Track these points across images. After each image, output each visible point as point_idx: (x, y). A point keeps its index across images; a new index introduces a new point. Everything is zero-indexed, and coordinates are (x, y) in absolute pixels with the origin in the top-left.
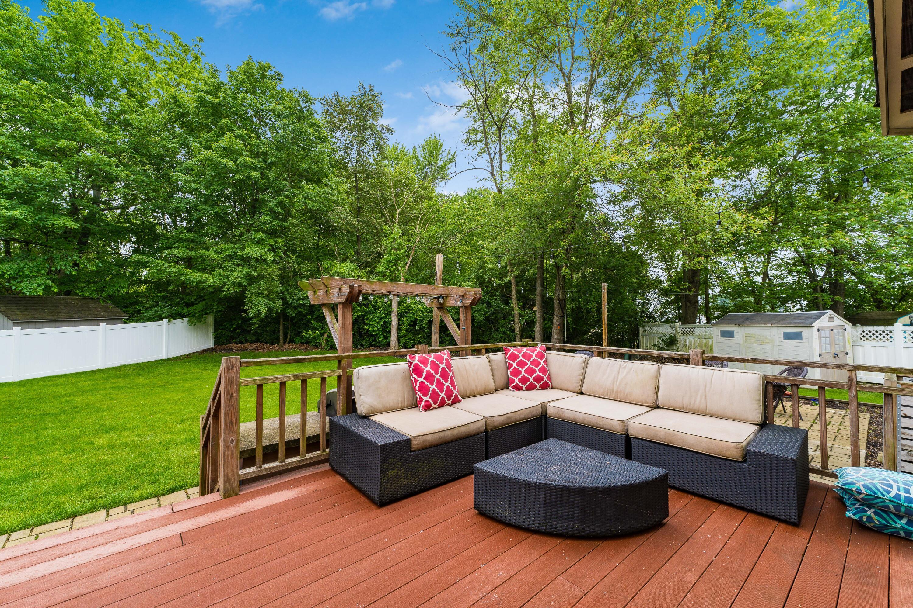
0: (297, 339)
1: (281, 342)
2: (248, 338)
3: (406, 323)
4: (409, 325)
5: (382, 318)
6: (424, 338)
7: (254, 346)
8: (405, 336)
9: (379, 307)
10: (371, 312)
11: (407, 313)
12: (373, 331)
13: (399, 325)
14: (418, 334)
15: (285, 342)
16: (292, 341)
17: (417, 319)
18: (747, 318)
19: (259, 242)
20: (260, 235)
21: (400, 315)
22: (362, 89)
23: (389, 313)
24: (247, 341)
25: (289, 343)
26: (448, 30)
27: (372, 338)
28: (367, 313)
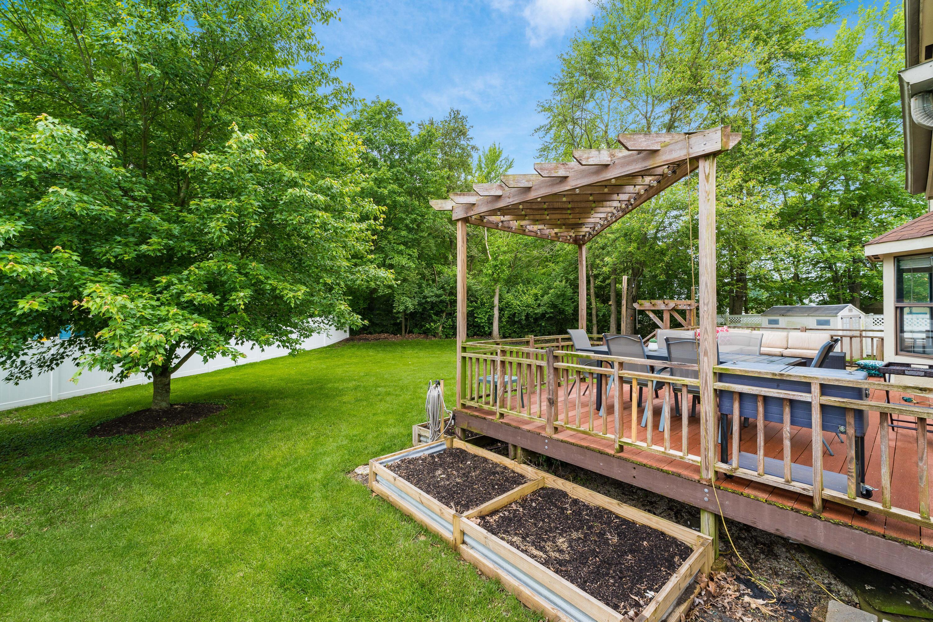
0: (416, 330)
1: (403, 332)
2: (377, 329)
3: (506, 316)
4: (509, 317)
5: (487, 312)
6: (518, 328)
7: (383, 336)
8: (503, 327)
9: (485, 303)
10: (478, 308)
11: (506, 307)
12: (482, 322)
13: (500, 318)
14: (514, 325)
15: (406, 332)
16: (411, 332)
17: (515, 313)
18: (789, 310)
19: (400, 253)
20: (402, 247)
21: (501, 310)
22: (452, 114)
23: (492, 308)
24: (376, 332)
25: (409, 333)
26: (553, 82)
27: (477, 329)
28: (475, 307)
